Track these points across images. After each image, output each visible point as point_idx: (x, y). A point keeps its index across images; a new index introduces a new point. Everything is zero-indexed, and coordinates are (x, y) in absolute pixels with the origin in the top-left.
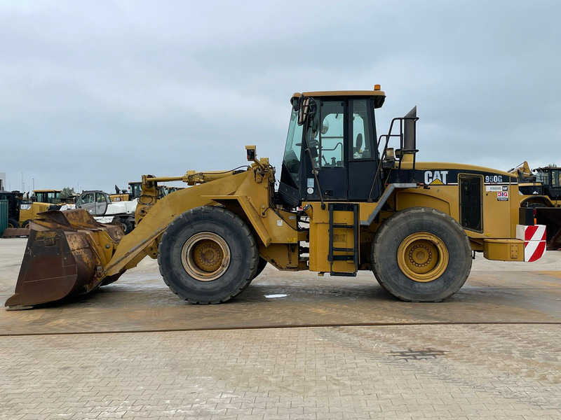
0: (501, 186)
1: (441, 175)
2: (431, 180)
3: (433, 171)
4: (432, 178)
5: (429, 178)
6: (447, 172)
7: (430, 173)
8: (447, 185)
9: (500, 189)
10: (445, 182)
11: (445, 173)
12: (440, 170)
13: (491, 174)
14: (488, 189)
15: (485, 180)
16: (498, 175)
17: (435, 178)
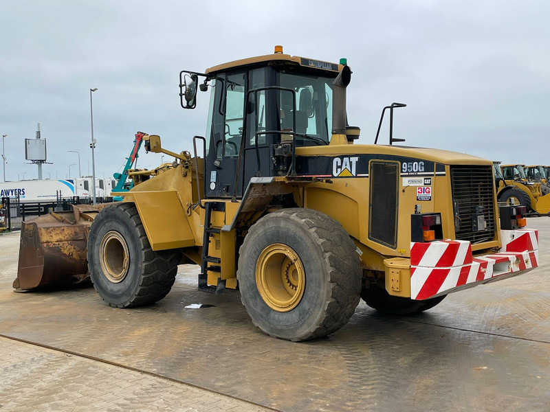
0: (422, 178)
1: (351, 163)
2: (339, 170)
3: (342, 157)
4: (341, 167)
5: (338, 167)
6: (356, 159)
7: (339, 160)
8: (356, 177)
9: (420, 182)
10: (354, 173)
11: (355, 160)
12: (349, 156)
13: (410, 160)
14: (405, 182)
15: (402, 169)
16: (418, 161)
17: (344, 167)
